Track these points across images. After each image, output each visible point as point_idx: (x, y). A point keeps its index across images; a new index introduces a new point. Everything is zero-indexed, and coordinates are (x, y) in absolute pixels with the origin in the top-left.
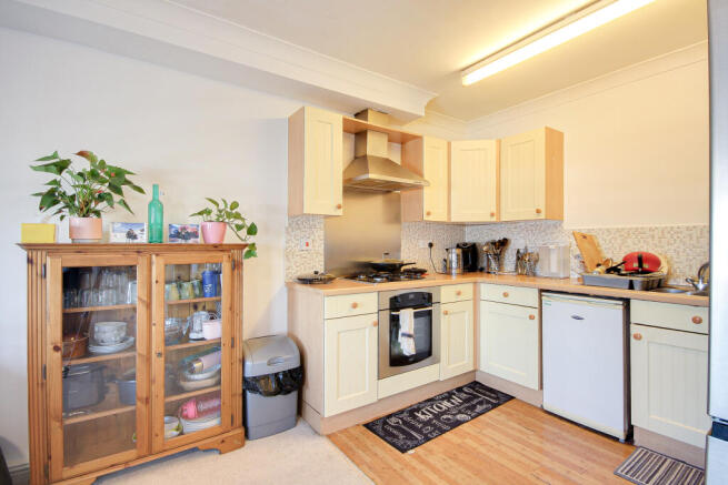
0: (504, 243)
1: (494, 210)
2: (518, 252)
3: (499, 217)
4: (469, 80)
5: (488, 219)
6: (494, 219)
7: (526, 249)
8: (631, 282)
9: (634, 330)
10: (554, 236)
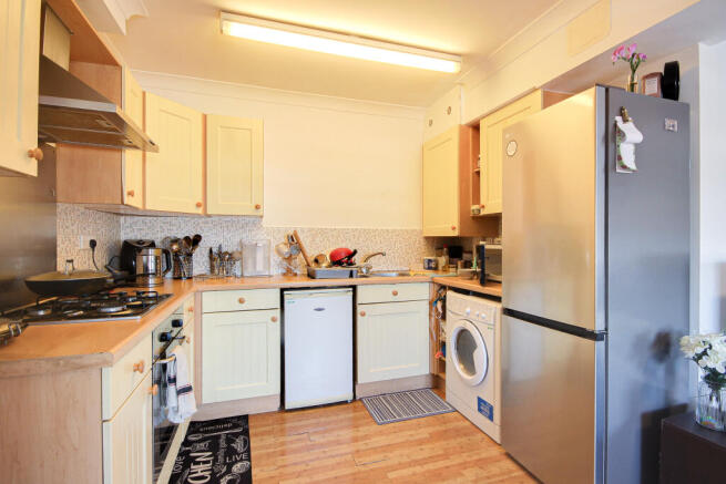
0: (196, 240)
1: (200, 200)
2: (211, 251)
3: (205, 209)
4: (235, 30)
5: (194, 210)
6: (200, 211)
7: (220, 247)
8: (351, 272)
9: (360, 309)
10: (253, 233)
